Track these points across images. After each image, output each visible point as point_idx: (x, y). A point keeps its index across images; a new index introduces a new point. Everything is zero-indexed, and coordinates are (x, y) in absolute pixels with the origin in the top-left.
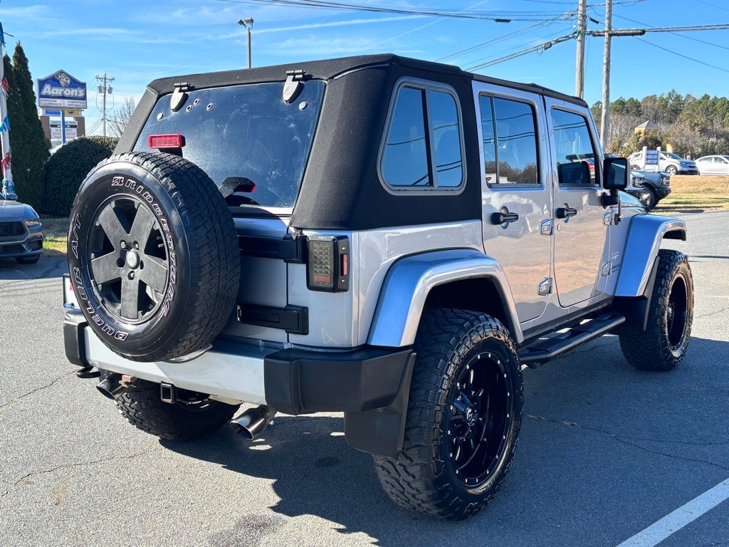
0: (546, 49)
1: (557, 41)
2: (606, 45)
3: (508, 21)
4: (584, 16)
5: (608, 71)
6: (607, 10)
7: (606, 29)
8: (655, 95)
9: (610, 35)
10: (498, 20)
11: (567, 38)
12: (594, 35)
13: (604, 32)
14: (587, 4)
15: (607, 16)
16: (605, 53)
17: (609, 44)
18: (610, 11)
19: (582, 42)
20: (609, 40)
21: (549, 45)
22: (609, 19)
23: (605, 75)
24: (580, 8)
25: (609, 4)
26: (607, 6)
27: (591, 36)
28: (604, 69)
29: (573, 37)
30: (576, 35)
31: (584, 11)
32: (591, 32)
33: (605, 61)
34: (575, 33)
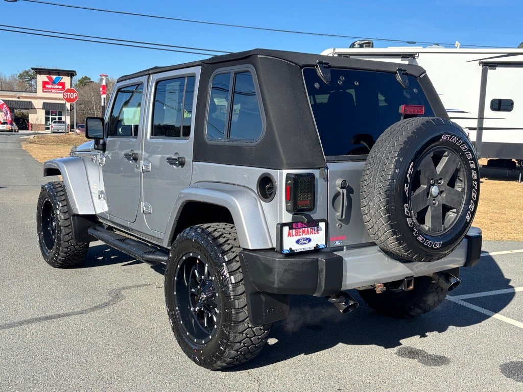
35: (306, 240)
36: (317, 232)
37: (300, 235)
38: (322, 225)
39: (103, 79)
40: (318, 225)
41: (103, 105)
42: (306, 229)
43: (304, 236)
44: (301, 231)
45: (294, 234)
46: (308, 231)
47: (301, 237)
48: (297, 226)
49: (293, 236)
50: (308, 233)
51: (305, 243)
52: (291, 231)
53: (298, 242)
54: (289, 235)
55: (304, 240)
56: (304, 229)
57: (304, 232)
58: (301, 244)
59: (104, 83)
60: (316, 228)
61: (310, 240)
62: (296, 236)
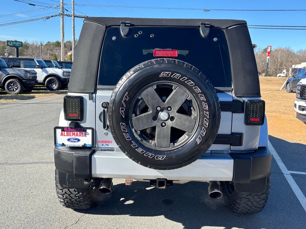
0: (47, 19)
1: (52, 16)
2: (73, 21)
3: (34, 5)
4: (63, 8)
5: (74, 30)
6: (73, 7)
7: (73, 14)
8: (70, 41)
9: (74, 17)
10: (30, 4)
11: (56, 15)
12: (67, 16)
13: (72, 15)
14: (64, 3)
15: (73, 9)
16: (72, 23)
17: (74, 20)
18: (74, 7)
19: (63, 18)
20: (74, 18)
21: (48, 17)
22: (74, 10)
23: (73, 32)
24: (61, 4)
25: (73, 4)
26: (72, 5)
27: (66, 16)
28: (73, 30)
29: (59, 15)
30: (60, 15)
31: (63, 6)
32: (66, 15)
33: (73, 27)
34: (60, 14)
35: (76, 140)
36: (85, 135)
37: (70, 136)
38: (89, 131)
39: (269, 48)
40: (86, 131)
41: (267, 62)
42: (76, 132)
43: (74, 137)
44: (71, 133)
45: (66, 134)
46: (77, 134)
47: (72, 137)
48: (68, 130)
49: (65, 136)
50: (77, 135)
51: (75, 142)
52: (63, 132)
53: (69, 140)
54: (62, 134)
55: (74, 140)
56: (74, 132)
57: (74, 134)
58: (71, 142)
59: (269, 50)
60: (84, 132)
61: (79, 140)
62: (67, 136)
